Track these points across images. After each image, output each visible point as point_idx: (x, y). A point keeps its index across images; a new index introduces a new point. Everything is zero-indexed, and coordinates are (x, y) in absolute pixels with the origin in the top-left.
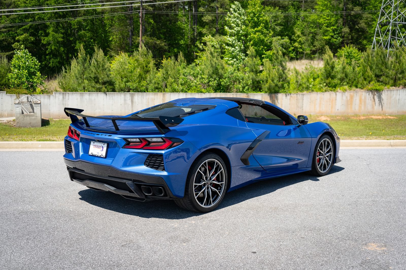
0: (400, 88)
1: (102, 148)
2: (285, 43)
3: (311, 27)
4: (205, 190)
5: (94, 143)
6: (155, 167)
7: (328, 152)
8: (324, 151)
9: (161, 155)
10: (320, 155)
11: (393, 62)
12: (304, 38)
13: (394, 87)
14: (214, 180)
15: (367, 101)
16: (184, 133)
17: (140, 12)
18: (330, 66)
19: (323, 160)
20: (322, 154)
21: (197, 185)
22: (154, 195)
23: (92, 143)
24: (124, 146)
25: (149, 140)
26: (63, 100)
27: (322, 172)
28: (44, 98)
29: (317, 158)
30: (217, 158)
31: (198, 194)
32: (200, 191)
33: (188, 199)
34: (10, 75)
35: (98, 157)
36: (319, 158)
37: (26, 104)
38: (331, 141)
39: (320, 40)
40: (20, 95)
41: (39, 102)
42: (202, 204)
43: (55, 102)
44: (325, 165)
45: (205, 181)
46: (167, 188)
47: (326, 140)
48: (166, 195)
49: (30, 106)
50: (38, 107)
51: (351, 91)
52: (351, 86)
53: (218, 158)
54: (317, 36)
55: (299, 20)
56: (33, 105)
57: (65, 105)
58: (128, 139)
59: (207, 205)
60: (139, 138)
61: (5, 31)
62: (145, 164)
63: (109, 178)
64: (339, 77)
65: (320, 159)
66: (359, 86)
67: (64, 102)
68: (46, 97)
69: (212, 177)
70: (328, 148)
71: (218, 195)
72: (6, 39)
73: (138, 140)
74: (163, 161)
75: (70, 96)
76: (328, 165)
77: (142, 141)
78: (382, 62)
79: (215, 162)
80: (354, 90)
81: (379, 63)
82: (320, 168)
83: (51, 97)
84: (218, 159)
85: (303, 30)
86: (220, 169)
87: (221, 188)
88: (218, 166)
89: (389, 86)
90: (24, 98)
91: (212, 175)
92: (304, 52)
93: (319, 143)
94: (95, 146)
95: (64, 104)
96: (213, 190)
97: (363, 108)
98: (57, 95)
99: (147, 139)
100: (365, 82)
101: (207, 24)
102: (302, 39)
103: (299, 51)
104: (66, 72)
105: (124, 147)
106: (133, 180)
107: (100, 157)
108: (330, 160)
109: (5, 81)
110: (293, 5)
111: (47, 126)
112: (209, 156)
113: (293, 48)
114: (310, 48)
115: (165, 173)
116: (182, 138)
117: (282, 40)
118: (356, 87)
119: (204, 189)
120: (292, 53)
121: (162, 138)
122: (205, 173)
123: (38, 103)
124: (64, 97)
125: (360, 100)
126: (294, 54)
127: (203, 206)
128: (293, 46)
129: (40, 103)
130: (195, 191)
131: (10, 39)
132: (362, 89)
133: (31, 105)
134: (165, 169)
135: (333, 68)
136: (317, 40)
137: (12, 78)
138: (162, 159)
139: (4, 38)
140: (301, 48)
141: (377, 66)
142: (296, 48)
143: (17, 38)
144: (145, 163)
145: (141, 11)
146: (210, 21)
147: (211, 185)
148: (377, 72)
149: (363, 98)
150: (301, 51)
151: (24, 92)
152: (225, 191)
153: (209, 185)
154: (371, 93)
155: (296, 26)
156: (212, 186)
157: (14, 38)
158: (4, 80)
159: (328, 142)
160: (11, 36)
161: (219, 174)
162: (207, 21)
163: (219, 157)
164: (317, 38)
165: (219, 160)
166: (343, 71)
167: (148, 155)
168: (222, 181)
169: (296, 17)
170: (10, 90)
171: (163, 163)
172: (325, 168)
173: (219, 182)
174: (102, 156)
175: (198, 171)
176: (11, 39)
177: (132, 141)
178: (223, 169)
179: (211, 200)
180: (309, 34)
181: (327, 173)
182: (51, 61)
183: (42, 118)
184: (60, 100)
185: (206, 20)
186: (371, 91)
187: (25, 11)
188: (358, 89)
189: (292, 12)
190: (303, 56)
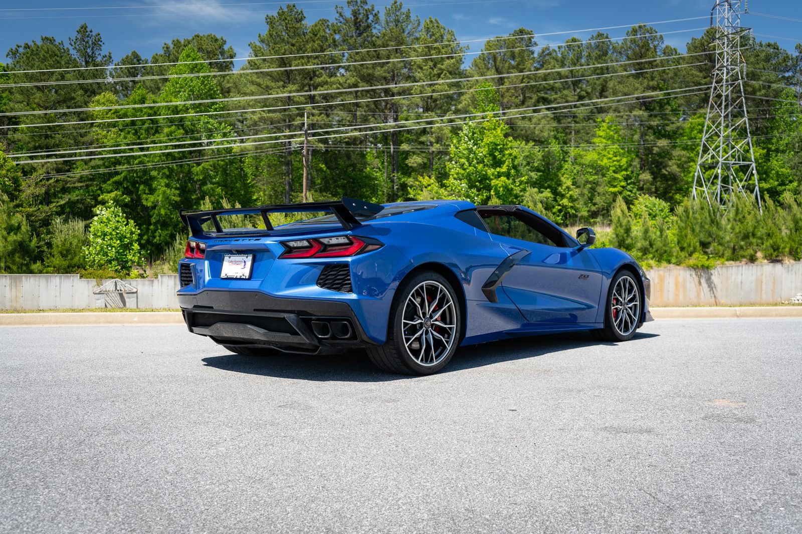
0: (743, 263)
1: (243, 264)
2: (545, 199)
3: (587, 172)
4: (422, 334)
5: (230, 257)
6: (334, 286)
7: (631, 301)
8: (624, 298)
9: (346, 265)
10: (617, 304)
11: (731, 220)
12: (578, 191)
13: (732, 262)
14: (436, 320)
15: (688, 285)
16: (385, 231)
17: (303, 147)
18: (624, 227)
19: (623, 313)
20: (621, 302)
21: (408, 324)
22: (333, 337)
23: (226, 258)
24: (282, 254)
25: (325, 241)
27: (622, 334)
28: (143, 285)
29: (612, 308)
30: (441, 281)
31: (410, 339)
32: (414, 335)
33: (393, 347)
35: (236, 279)
36: (616, 309)
37: (113, 295)
38: (636, 282)
39: (604, 194)
40: (103, 281)
41: (135, 290)
42: (418, 359)
43: (162, 292)
44: (626, 321)
45: (422, 320)
46: (357, 322)
47: (627, 279)
48: (354, 337)
49: (119, 298)
50: (132, 299)
51: (660, 268)
52: (659, 261)
53: (444, 281)
54: (598, 187)
55: (567, 161)
56: (125, 295)
58: (288, 243)
59: (426, 361)
60: (308, 240)
61: (81, 187)
62: (317, 284)
63: (256, 312)
64: (639, 245)
65: (617, 312)
66: (674, 260)
69: (433, 315)
70: (631, 293)
71: (445, 348)
72: (82, 200)
73: (306, 244)
74: (349, 275)
76: (632, 323)
77: (313, 243)
78: (711, 220)
79: (438, 288)
80: (665, 268)
81: (705, 223)
82: (619, 326)
83: (156, 282)
84: (443, 283)
85: (574, 178)
86: (448, 302)
87: (449, 336)
88: (444, 296)
89: (723, 260)
90: (109, 285)
91: (434, 311)
92: (577, 213)
93: (616, 282)
94: (232, 262)
96: (436, 337)
97: (681, 297)
98: (165, 279)
99: (322, 240)
100: (683, 254)
101: (413, 169)
102: (575, 192)
103: (569, 213)
104: (181, 244)
105: (282, 257)
106: (297, 311)
107: (241, 279)
108: (635, 315)
109: (79, 260)
110: (556, 138)
112: (428, 275)
113: (559, 207)
114: (587, 207)
115: (353, 296)
116: (381, 239)
117: (540, 195)
118: (669, 262)
119: (420, 333)
120: (558, 216)
121: (346, 236)
122: (422, 304)
123: (132, 291)
125: (677, 283)
126: (561, 217)
127: (419, 362)
128: (559, 205)
129: (136, 292)
130: (405, 335)
131: (89, 200)
132: (678, 265)
133: (121, 295)
134: (354, 288)
135: (628, 230)
136: (599, 193)
138: (346, 272)
139: (79, 198)
140: (572, 207)
141: (702, 227)
142: (564, 206)
143: (100, 198)
144: (318, 281)
145: (305, 145)
146: (420, 165)
147: (432, 328)
148: (703, 237)
149: (681, 279)
150: (573, 213)
151: (110, 275)
152: (456, 342)
153: (429, 328)
154: (693, 273)
155: (563, 171)
156: (434, 330)
157: (95, 198)
158: (77, 258)
159: (630, 283)
160: (92, 194)
161: (445, 310)
162: (415, 165)
163: (446, 281)
164: (598, 191)
165: (445, 284)
166: (646, 236)
167: (323, 267)
168: (451, 324)
169: (561, 158)
170: (86, 272)
171: (349, 280)
172: (626, 329)
173: (446, 324)
174: (244, 277)
175: (410, 298)
176: (91, 199)
177: (295, 246)
178: (452, 302)
179: (432, 355)
180: (585, 185)
181: (630, 337)
182: (157, 234)
184: (169, 287)
185: (413, 163)
186: (695, 268)
187: (115, 152)
188: (672, 265)
189: (555, 147)
190: (576, 222)
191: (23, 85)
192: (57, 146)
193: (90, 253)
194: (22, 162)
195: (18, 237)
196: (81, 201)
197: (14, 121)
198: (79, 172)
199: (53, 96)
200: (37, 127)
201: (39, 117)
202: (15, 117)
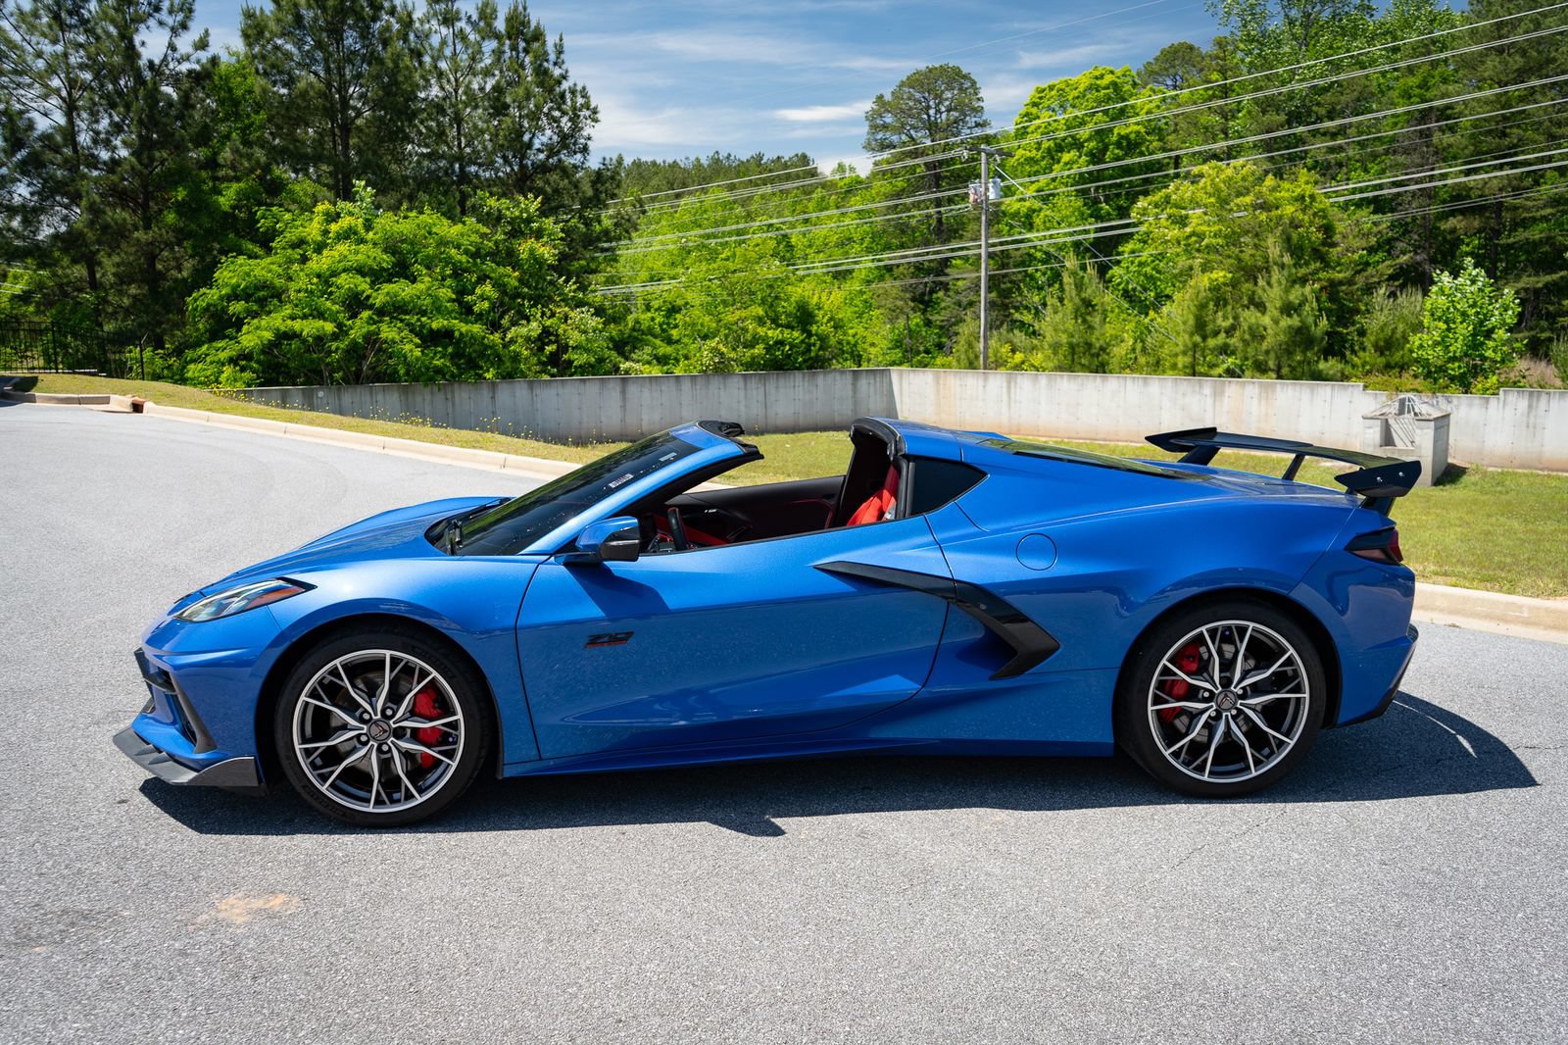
26: (1529, 413)
28: (1470, 405)
34: (1415, 340)
43: (1503, 418)
57: (1535, 427)
67: (1532, 421)
68: (1477, 401)
75: (1555, 403)
83: (1493, 403)
95: (1531, 425)
98: (1513, 397)
109: (1402, 357)
111: (1448, 487)
124: (1534, 404)
137: (1421, 346)
139: (1543, 235)
183: (1450, 461)
184: (1519, 412)
191: (1466, 50)
192: (1514, 149)
193: (1423, 344)
194: (1449, 182)
195: (1295, 321)
196: (1549, 240)
197: (1444, 113)
198: (1547, 190)
199: (1518, 61)
200: (1485, 119)
201: (1487, 102)
202: (1449, 107)
